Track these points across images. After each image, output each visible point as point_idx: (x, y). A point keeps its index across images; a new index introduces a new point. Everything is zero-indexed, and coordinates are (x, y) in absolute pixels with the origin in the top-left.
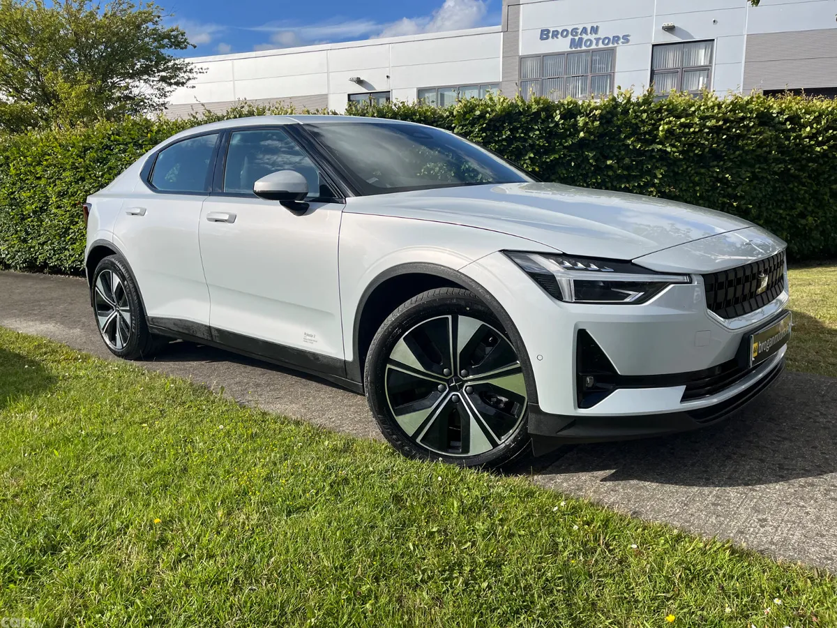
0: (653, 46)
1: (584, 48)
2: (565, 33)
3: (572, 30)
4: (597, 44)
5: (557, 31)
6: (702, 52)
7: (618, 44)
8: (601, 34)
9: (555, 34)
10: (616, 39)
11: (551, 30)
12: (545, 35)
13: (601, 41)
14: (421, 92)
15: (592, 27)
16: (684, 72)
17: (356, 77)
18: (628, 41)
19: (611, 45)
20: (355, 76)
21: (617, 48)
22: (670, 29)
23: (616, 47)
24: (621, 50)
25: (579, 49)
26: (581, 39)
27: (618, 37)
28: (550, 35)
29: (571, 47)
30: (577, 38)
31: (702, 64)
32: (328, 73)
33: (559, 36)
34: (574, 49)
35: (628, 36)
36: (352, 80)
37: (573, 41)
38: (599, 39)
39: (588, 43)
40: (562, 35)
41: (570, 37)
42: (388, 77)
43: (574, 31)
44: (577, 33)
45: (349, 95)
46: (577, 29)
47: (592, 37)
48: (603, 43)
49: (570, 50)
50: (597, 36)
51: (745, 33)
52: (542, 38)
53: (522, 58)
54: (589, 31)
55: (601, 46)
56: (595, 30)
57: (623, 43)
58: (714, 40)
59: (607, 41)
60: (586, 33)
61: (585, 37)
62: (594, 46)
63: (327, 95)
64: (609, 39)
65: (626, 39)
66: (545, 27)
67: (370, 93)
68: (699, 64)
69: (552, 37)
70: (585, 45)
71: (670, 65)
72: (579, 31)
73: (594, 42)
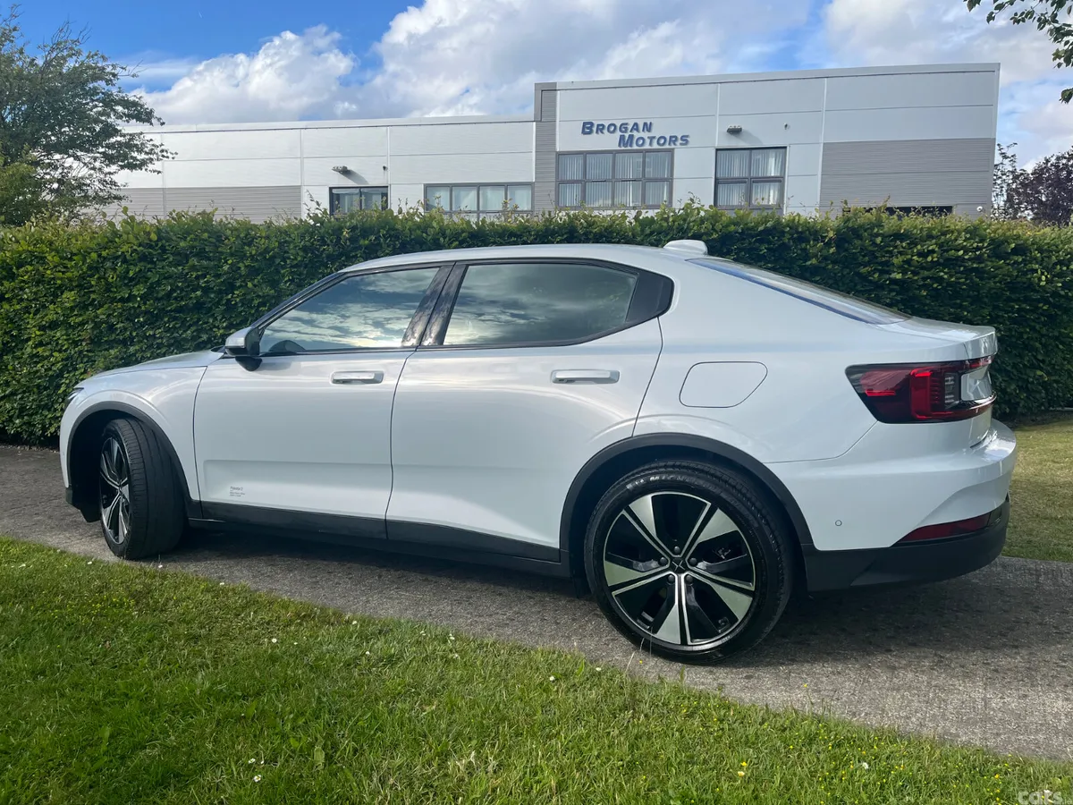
0: (717, 150)
1: (635, 147)
2: (612, 128)
3: (622, 125)
4: (651, 144)
5: (603, 125)
6: (772, 161)
7: (675, 144)
8: (656, 132)
9: (601, 128)
10: (673, 139)
11: (596, 123)
12: (587, 128)
13: (655, 141)
14: (428, 188)
15: (645, 124)
16: (752, 182)
17: (342, 166)
18: (687, 142)
19: (667, 146)
20: (341, 164)
21: (676, 150)
22: (735, 132)
23: (673, 149)
24: (680, 153)
25: (629, 148)
26: (631, 137)
27: (676, 137)
28: (595, 129)
29: (619, 145)
30: (627, 135)
31: (773, 175)
32: (302, 158)
33: (605, 131)
34: (623, 148)
35: (687, 136)
36: (336, 169)
37: (622, 138)
38: (654, 137)
39: (641, 142)
40: (608, 131)
41: (618, 134)
42: (384, 168)
43: (624, 127)
44: (626, 128)
45: (331, 189)
46: (627, 124)
47: (646, 135)
48: (658, 143)
49: (619, 148)
50: (651, 135)
51: (822, 141)
52: (584, 133)
53: (560, 154)
54: (641, 127)
55: (655, 146)
56: (648, 127)
57: (681, 144)
58: (785, 148)
59: (662, 141)
60: (637, 130)
61: (635, 133)
62: (647, 146)
63: (299, 188)
64: (665, 138)
65: (685, 140)
66: (587, 120)
67: (361, 187)
68: (768, 175)
69: (597, 132)
70: (637, 145)
71: (736, 174)
72: (630, 127)
73: (648, 141)
